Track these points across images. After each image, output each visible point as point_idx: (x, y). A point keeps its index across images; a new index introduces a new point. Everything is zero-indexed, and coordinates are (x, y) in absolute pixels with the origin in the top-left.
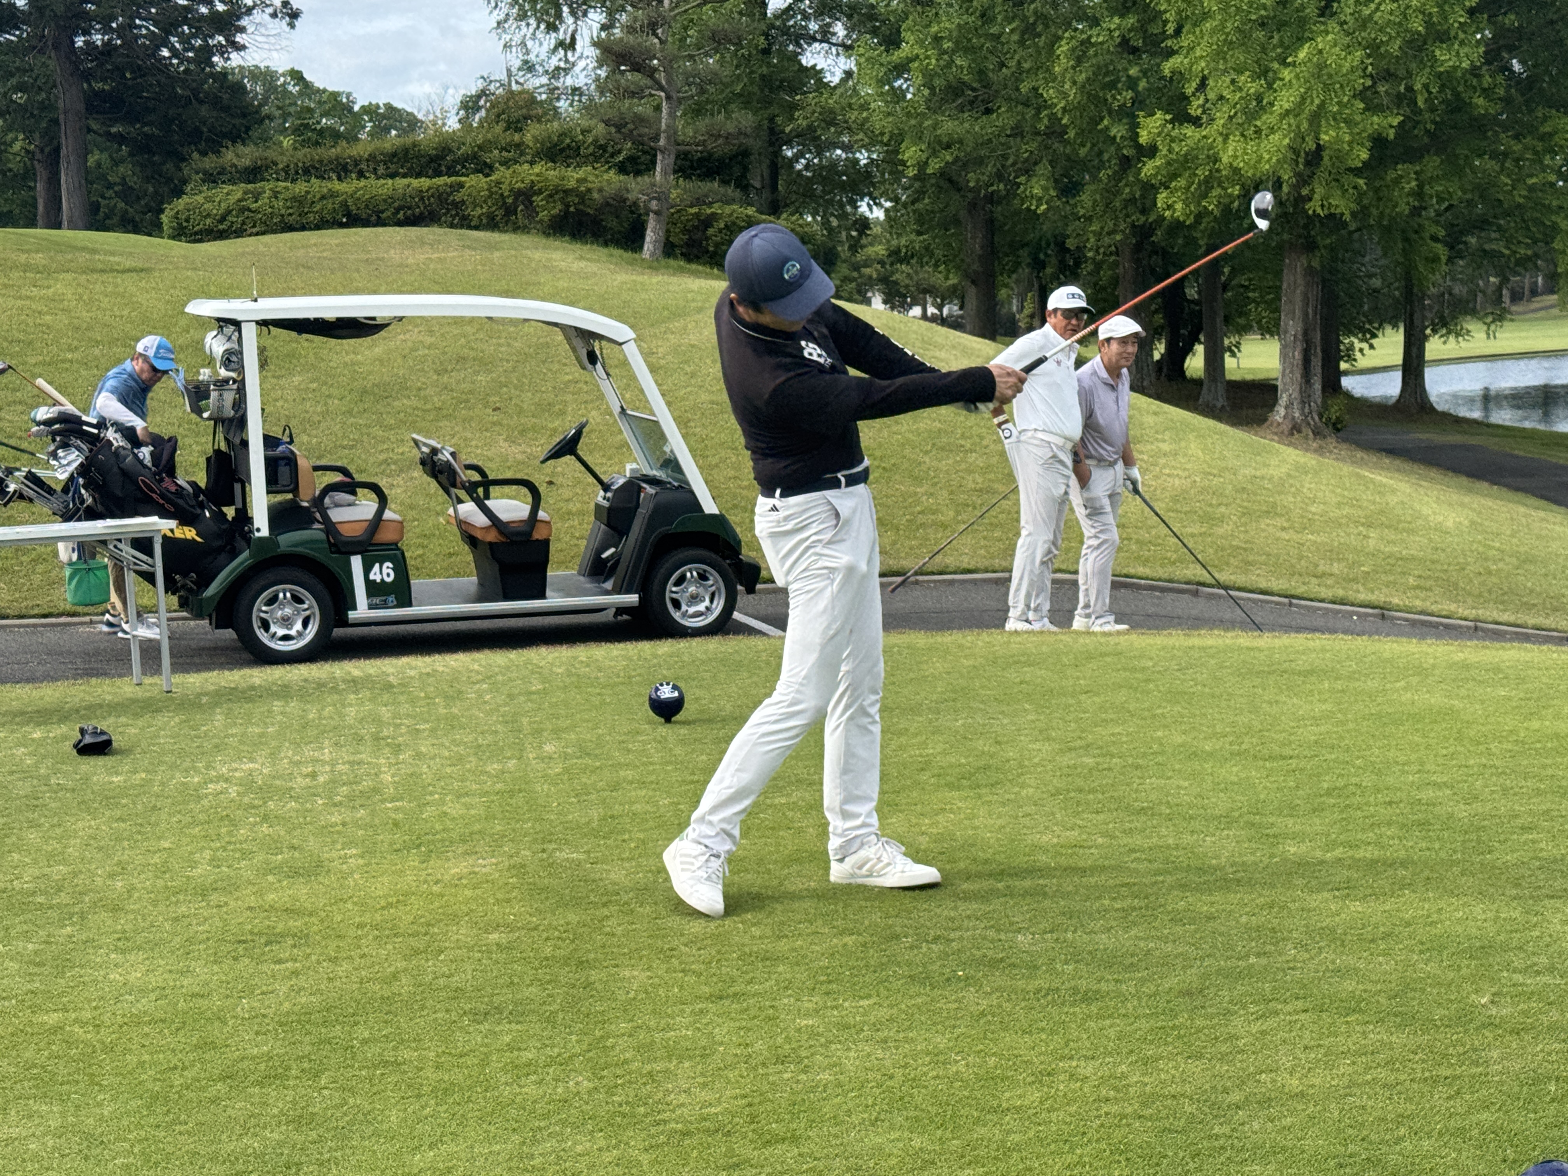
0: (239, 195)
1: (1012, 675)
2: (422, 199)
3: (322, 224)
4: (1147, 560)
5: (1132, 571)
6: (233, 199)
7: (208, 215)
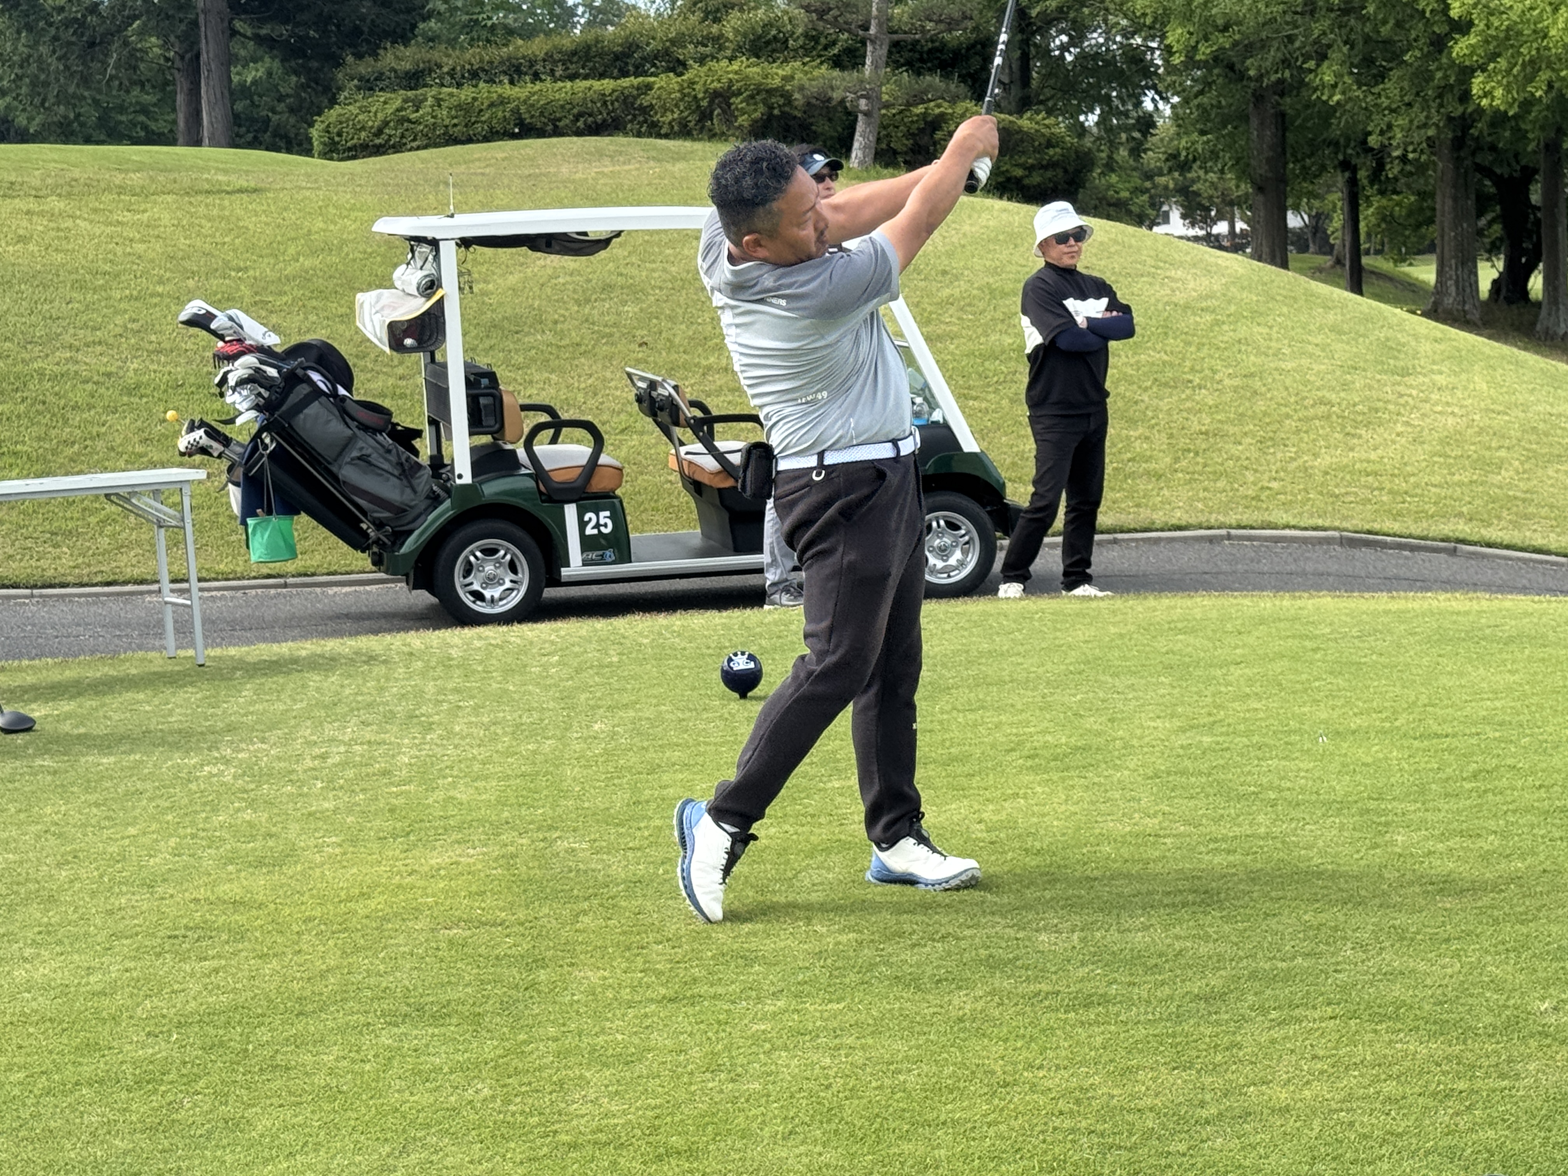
0: (398, 103)
1: (1161, 644)
2: (605, 103)
3: (492, 135)
4: (1400, 514)
5: (1377, 526)
6: (390, 109)
7: (363, 128)
